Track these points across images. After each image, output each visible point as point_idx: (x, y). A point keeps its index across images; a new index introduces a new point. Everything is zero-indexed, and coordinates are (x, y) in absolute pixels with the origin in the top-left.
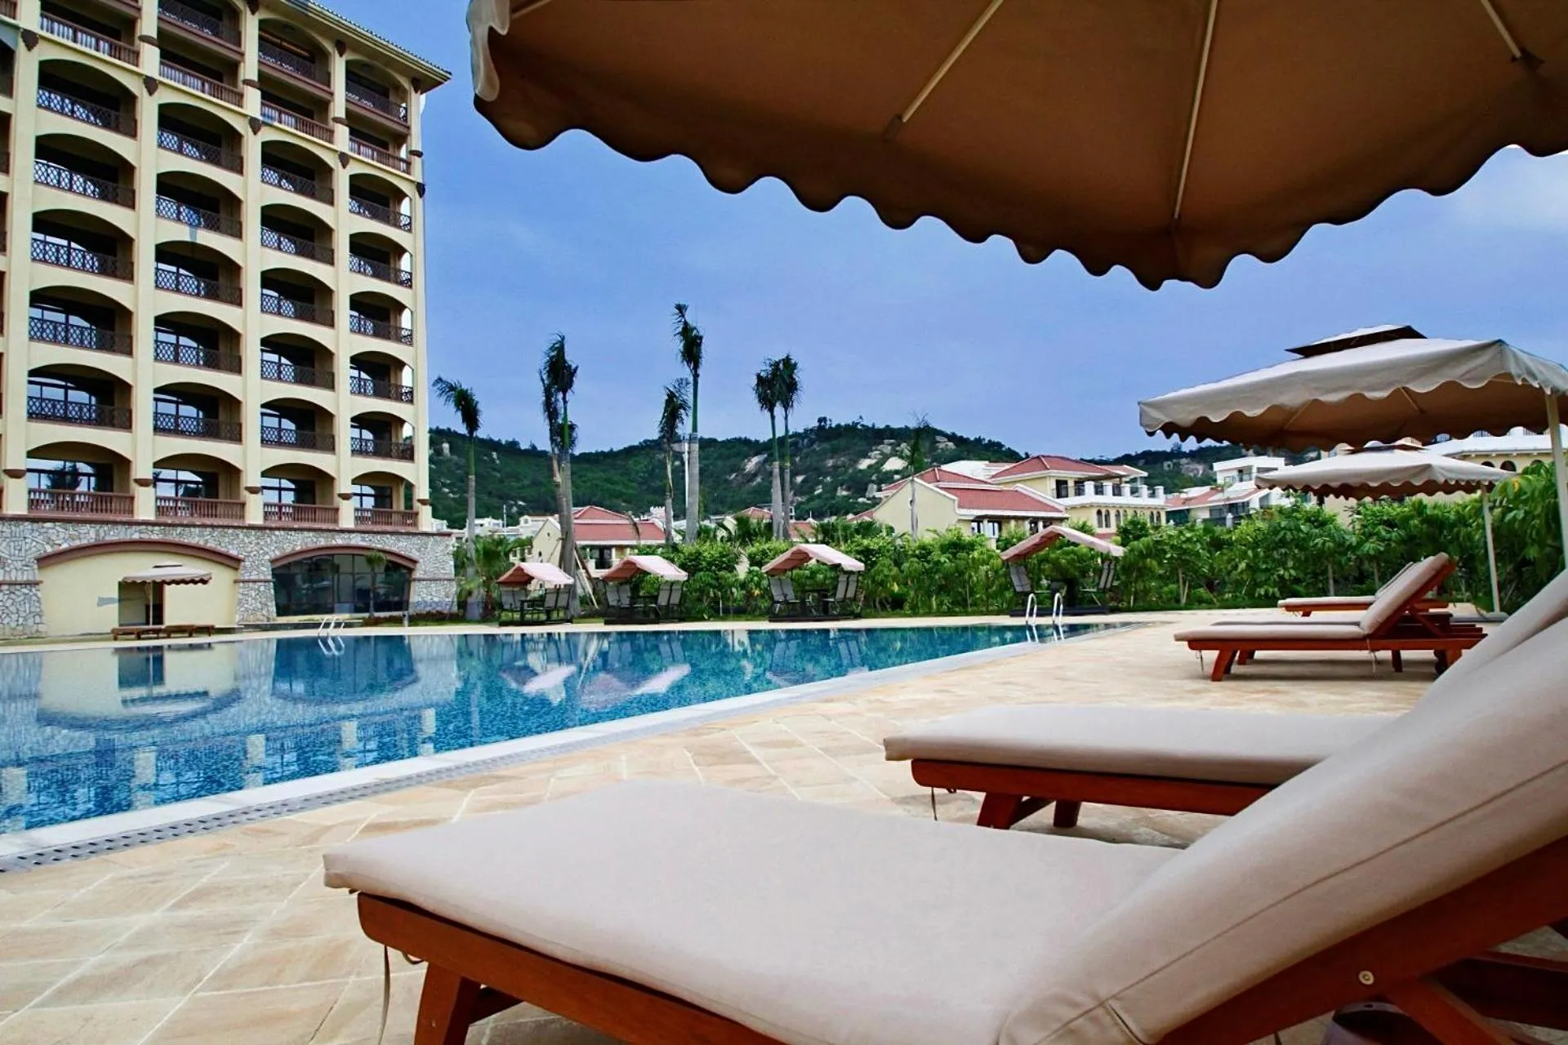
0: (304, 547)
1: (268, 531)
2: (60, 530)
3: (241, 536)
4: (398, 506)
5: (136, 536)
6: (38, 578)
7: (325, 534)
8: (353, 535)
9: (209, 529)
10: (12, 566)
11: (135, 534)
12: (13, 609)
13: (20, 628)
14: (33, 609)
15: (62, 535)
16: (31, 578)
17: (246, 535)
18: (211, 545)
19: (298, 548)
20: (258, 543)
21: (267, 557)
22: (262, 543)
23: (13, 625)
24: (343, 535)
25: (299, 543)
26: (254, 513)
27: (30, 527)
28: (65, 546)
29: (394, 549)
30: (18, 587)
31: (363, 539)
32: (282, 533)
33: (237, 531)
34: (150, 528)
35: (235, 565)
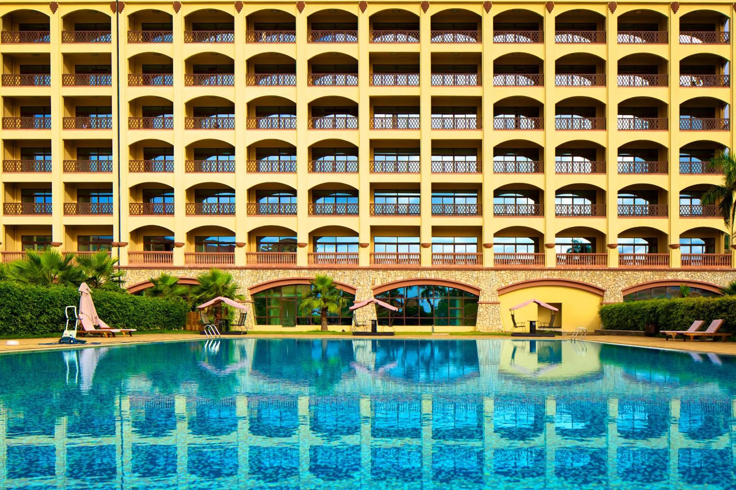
0: (645, 282)
1: (621, 272)
2: (509, 274)
3: (604, 275)
4: (719, 252)
5: (545, 277)
6: (498, 301)
7: (659, 273)
8: (679, 273)
9: (585, 272)
10: (487, 294)
11: (544, 276)
12: (487, 316)
13: (490, 326)
14: (496, 317)
15: (509, 278)
16: (495, 301)
17: (607, 275)
18: (587, 281)
19: (641, 282)
20: (615, 280)
21: (620, 289)
22: (617, 279)
23: (488, 324)
24: (672, 273)
25: (641, 279)
26: (613, 261)
27: (494, 273)
28: (511, 283)
29: (711, 282)
30: (490, 305)
31: (687, 276)
32: (630, 272)
33: (603, 273)
34: (553, 272)
35: (601, 293)
